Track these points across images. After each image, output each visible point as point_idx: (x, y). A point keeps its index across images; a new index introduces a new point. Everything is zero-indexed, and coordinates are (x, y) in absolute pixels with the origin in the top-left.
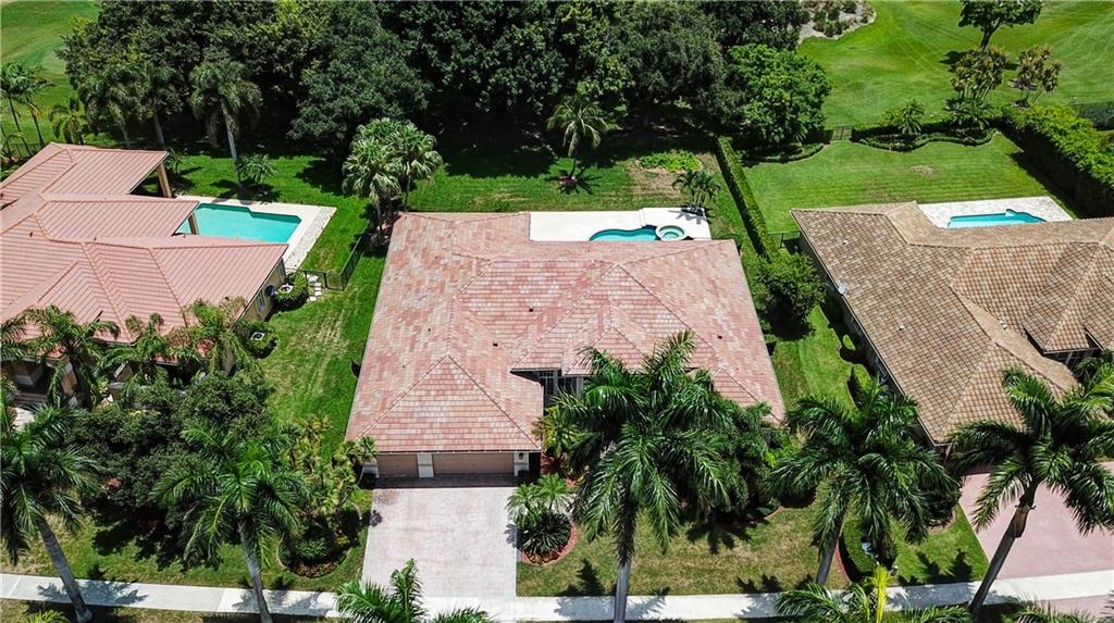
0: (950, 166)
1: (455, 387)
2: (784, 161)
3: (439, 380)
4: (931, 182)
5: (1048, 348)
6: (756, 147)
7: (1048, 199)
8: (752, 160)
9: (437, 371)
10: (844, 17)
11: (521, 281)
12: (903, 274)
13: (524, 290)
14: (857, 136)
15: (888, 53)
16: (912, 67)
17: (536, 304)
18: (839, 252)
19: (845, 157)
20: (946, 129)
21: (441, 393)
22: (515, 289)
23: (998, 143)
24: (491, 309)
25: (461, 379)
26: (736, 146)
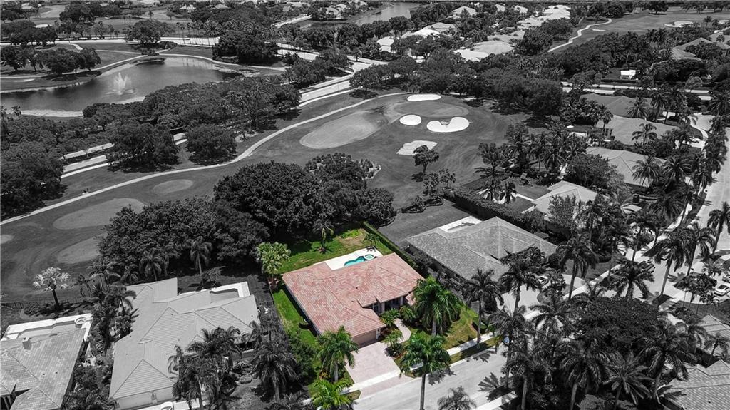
0: (437, 213)
1: (352, 316)
2: (386, 225)
3: (346, 315)
4: (435, 220)
5: (499, 258)
6: (377, 222)
7: (471, 217)
8: (377, 227)
9: (344, 313)
10: (371, 170)
11: (349, 280)
12: (451, 249)
13: (352, 282)
14: (404, 211)
15: (392, 180)
16: (404, 184)
17: (358, 286)
18: (428, 247)
19: (404, 219)
20: (429, 202)
21: (349, 319)
22: (349, 283)
23: (446, 203)
24: (344, 292)
25: (352, 313)
26: (370, 223)
